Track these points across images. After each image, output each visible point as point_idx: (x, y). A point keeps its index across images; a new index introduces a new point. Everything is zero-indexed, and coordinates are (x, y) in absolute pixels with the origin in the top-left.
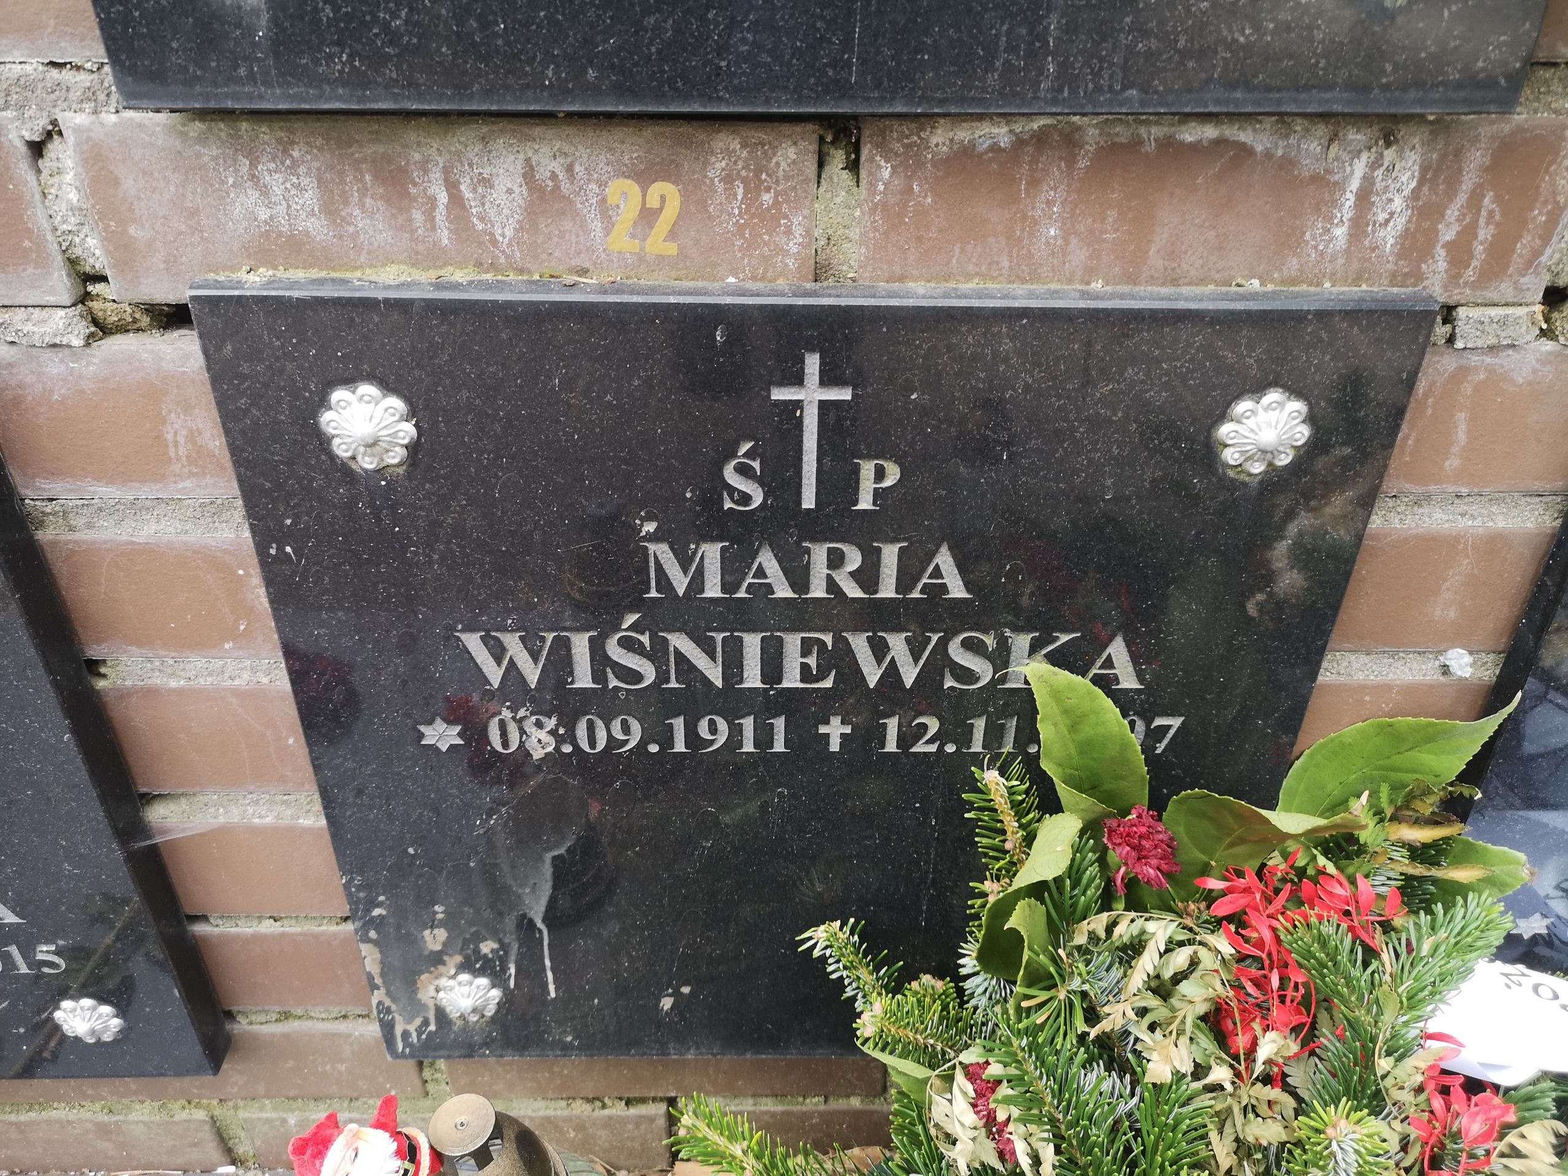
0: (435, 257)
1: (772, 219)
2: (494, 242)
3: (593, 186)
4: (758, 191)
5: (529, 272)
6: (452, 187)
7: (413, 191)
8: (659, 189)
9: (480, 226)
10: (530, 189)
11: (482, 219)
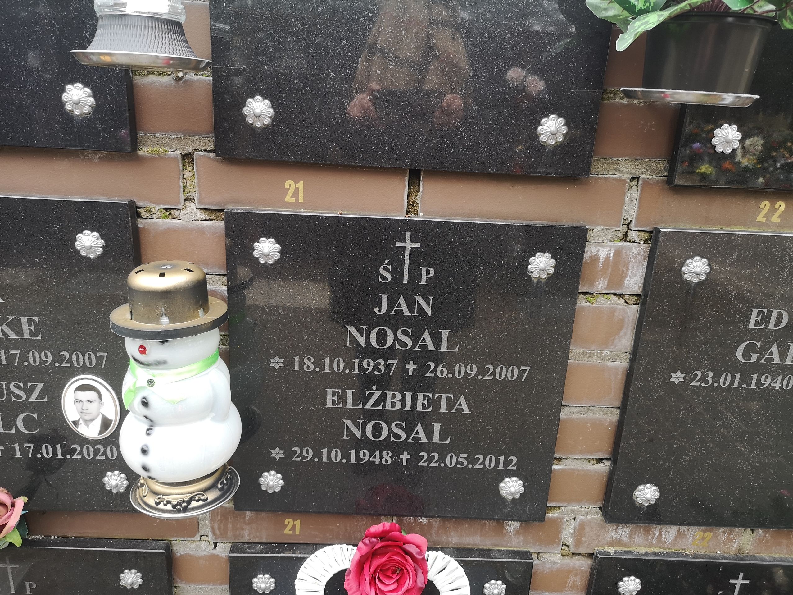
0: (651, 545)
1: (731, 540)
2: (666, 543)
3: (693, 533)
4: (730, 535)
5: (672, 549)
6: (660, 532)
7: (651, 532)
8: (706, 534)
9: (663, 540)
10: (678, 533)
11: (664, 538)
